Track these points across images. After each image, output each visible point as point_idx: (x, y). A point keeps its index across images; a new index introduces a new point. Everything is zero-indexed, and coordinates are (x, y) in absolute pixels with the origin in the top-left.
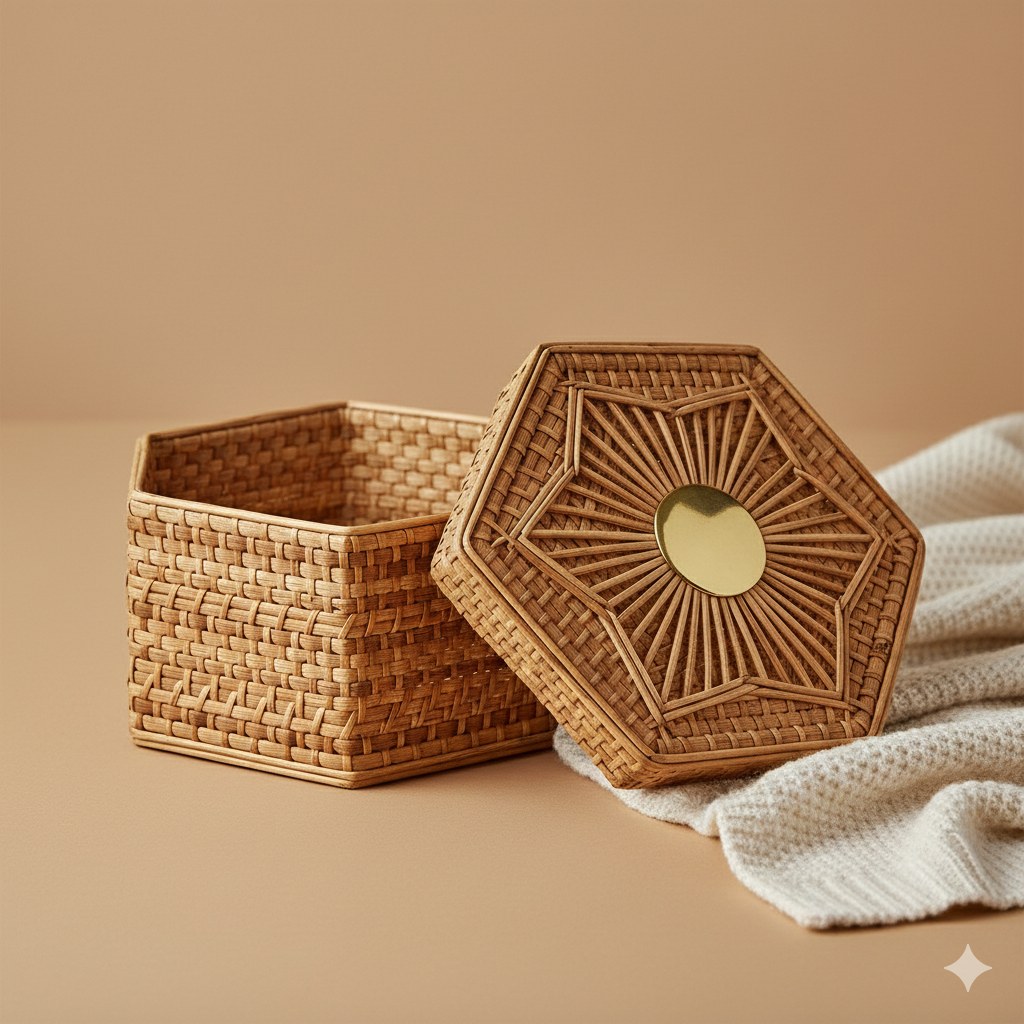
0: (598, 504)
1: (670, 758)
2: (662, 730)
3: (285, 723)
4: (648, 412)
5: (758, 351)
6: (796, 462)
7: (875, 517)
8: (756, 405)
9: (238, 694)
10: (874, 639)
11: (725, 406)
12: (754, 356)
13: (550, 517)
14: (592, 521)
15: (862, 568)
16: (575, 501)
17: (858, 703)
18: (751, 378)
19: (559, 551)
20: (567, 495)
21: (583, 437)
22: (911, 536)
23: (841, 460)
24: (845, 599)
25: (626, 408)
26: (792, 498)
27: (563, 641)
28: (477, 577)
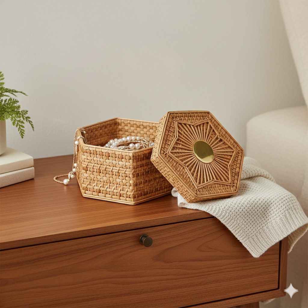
0: (182, 145)
1: (200, 196)
2: (198, 191)
3: (119, 192)
4: (190, 125)
5: (209, 112)
6: (218, 135)
7: (234, 146)
8: (210, 123)
9: (108, 186)
10: (235, 171)
11: (204, 124)
12: (208, 113)
13: (174, 148)
14: (181, 149)
15: (233, 157)
16: (178, 145)
17: (233, 184)
18: (208, 117)
19: (176, 155)
20: (176, 143)
21: (178, 131)
22: (241, 150)
23: (226, 134)
24: (230, 163)
25: (185, 124)
26: (218, 143)
27: (178, 173)
28: (161, 161)
